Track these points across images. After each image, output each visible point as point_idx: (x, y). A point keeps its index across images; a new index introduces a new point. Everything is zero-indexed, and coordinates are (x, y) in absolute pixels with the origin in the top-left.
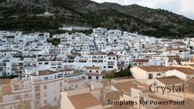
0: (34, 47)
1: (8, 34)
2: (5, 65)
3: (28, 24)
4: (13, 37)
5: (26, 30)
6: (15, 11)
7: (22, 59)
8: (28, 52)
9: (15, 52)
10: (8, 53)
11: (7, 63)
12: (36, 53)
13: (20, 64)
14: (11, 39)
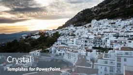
0: (128, 30)
1: (112, 21)
2: (106, 41)
3: (126, 13)
4: (115, 23)
5: (124, 17)
6: (118, 5)
7: (117, 38)
8: (123, 33)
9: (115, 33)
10: (110, 34)
11: (108, 40)
12: (129, 34)
13: (115, 41)
14: (114, 25)
